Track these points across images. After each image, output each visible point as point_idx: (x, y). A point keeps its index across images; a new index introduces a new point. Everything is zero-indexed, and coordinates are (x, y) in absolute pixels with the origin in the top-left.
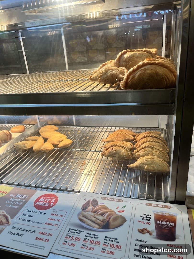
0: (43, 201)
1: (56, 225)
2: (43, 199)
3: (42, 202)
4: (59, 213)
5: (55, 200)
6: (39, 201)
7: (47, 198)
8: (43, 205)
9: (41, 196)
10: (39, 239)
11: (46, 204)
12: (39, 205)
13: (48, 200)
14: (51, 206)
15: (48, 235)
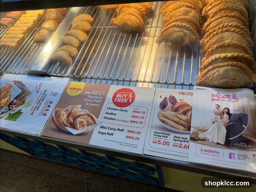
0: (121, 97)
1: (142, 123)
2: (119, 95)
3: (119, 98)
4: (140, 110)
5: (132, 95)
6: (117, 97)
7: (123, 94)
8: (122, 102)
9: (117, 92)
10: (130, 137)
11: (124, 100)
12: (118, 101)
13: (125, 96)
14: (130, 102)
15: (137, 133)
